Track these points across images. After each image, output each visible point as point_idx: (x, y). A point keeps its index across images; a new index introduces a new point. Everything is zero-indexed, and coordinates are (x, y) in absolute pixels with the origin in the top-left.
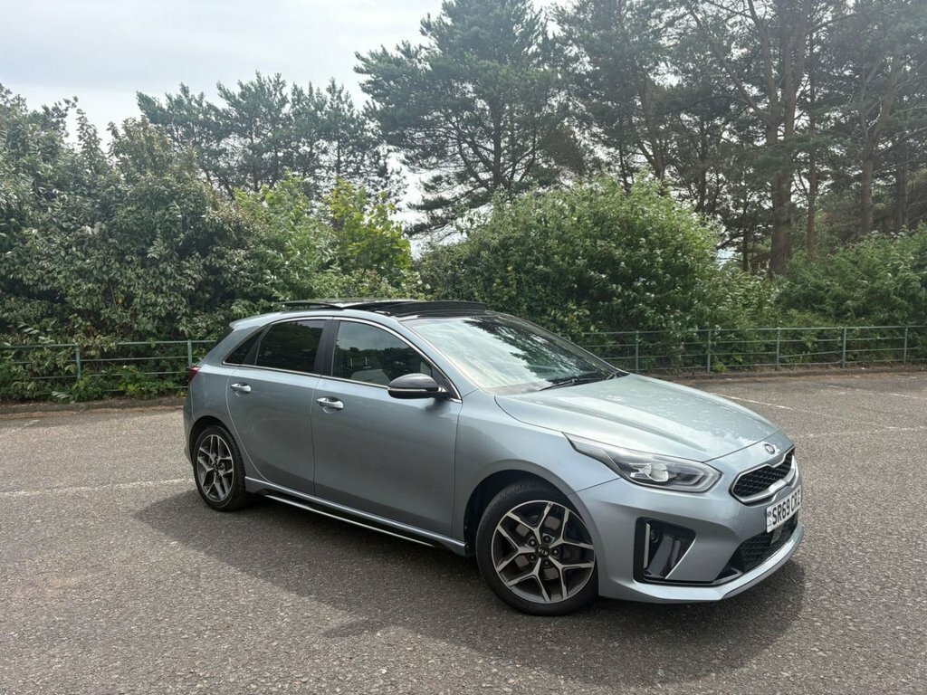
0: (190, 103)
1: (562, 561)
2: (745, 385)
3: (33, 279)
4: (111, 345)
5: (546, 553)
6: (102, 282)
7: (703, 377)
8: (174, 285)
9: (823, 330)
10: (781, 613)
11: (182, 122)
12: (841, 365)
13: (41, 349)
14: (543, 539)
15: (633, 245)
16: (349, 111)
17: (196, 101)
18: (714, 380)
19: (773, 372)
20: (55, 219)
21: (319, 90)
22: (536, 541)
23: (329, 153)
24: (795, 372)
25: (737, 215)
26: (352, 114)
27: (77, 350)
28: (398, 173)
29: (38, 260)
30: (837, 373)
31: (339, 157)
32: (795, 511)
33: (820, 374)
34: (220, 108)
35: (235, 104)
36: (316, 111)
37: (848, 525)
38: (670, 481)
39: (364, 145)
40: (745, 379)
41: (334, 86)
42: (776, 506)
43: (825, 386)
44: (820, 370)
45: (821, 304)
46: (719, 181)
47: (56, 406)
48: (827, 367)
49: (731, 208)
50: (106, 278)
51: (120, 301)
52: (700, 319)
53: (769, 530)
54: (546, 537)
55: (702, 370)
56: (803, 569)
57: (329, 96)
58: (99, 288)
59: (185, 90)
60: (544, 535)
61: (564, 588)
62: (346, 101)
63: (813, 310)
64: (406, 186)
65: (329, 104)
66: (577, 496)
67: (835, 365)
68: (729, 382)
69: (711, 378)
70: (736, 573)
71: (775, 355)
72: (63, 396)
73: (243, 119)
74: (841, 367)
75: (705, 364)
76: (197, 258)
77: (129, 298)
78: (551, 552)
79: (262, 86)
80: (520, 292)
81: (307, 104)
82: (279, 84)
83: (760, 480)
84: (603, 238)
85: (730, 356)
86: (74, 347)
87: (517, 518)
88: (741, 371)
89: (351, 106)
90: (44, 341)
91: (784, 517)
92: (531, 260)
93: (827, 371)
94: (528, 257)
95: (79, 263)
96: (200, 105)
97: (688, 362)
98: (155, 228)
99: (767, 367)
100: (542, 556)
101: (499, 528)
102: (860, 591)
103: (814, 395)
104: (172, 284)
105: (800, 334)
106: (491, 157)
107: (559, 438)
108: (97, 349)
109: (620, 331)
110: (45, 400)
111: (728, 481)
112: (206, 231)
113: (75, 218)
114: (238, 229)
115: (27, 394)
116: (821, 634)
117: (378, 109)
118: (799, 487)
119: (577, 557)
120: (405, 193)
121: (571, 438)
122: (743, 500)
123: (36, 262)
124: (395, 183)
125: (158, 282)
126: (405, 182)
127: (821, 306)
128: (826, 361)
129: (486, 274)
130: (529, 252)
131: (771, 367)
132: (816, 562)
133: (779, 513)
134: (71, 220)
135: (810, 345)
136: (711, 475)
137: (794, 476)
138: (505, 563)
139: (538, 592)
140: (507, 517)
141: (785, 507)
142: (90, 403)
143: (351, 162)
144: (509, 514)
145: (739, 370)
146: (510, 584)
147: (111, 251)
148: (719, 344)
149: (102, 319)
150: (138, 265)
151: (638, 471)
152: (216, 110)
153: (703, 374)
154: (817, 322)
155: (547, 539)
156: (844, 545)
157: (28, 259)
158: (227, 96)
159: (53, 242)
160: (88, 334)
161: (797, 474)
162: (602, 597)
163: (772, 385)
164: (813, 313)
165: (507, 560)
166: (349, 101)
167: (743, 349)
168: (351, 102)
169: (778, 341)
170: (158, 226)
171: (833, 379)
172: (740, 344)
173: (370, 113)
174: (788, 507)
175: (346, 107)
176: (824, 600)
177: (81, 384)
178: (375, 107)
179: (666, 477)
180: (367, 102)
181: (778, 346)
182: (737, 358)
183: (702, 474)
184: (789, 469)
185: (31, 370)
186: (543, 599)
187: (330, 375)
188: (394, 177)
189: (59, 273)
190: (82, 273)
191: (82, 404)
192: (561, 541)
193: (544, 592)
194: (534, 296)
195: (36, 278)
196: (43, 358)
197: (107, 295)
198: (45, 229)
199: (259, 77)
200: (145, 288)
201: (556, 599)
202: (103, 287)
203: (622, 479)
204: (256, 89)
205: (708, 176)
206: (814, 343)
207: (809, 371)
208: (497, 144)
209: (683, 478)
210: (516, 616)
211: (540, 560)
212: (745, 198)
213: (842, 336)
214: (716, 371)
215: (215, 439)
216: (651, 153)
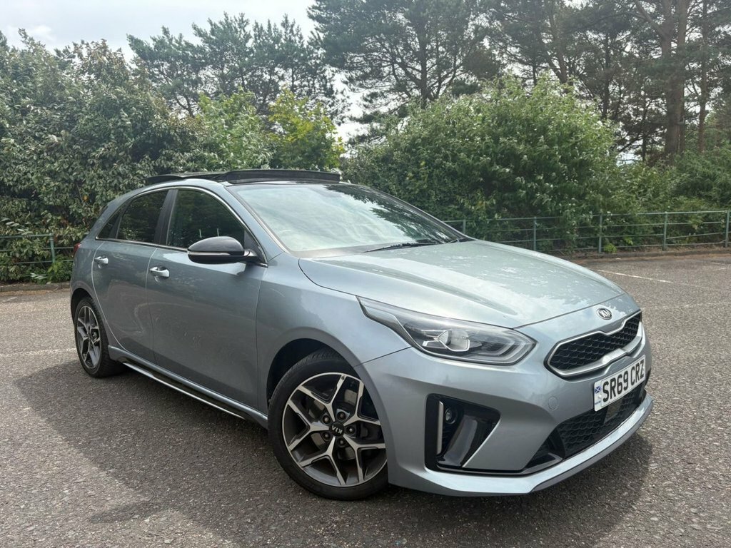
0: (171, 43)
1: (359, 439)
2: (633, 263)
3: (12, 180)
4: (79, 234)
5: (340, 432)
6: (69, 181)
7: (594, 257)
8: (129, 183)
9: (708, 214)
10: (613, 503)
11: (166, 58)
12: (724, 245)
13: (21, 239)
14: (338, 416)
15: (533, 141)
16: (299, 42)
17: (177, 41)
18: (604, 259)
19: (660, 252)
20: (29, 130)
21: (275, 25)
22: (329, 417)
23: (286, 79)
24: (681, 251)
25: (637, 121)
26: (302, 45)
27: (51, 239)
28: (342, 93)
29: (16, 164)
30: (720, 252)
31: (293, 82)
32: (636, 384)
33: (704, 253)
34: (195, 45)
35: (207, 40)
36: (274, 44)
37: (710, 396)
38: (472, 351)
39: (313, 72)
40: (633, 258)
41: (287, 21)
42: (609, 380)
43: (708, 263)
44: (704, 249)
45: (707, 191)
46: (620, 92)
47: (35, 286)
48: (711, 247)
49: (632, 116)
50: (72, 178)
51: (86, 198)
52: (593, 207)
53: (597, 408)
54: (341, 413)
55: (594, 251)
56: (651, 447)
57: (283, 30)
58: (67, 187)
59: (166, 32)
60: (339, 410)
61: (360, 470)
62: (297, 34)
63: (700, 196)
64: (350, 104)
65: (284, 37)
66: (363, 368)
67: (719, 245)
68: (618, 261)
69: (602, 257)
70: (554, 459)
71: (663, 237)
72: (40, 277)
73: (214, 53)
74: (724, 247)
75: (596, 245)
76: (148, 159)
77: (93, 195)
78: (347, 430)
79: (229, 25)
80: (430, 186)
81: (266, 38)
82: (243, 22)
83: (589, 349)
84: (505, 135)
85: (621, 238)
86: (48, 237)
87: (308, 393)
88: (630, 251)
89: (301, 38)
90: (23, 232)
91: (619, 392)
92: (439, 157)
93: (711, 250)
94: (437, 155)
95: (48, 166)
96: (180, 44)
97: (582, 244)
98: (109, 134)
99: (654, 247)
100: (336, 434)
101: (290, 403)
102: (713, 476)
103: (696, 271)
104: (127, 183)
105: (687, 217)
106: (419, 77)
107: (351, 302)
108: (67, 238)
109: (520, 217)
110: (28, 281)
111: (543, 350)
112: (154, 136)
113: (46, 129)
114: (183, 135)
115: (12, 276)
116: (656, 533)
117: (322, 39)
118: (644, 358)
119: (375, 436)
120: (349, 110)
121: (364, 303)
122: (561, 373)
123: (14, 166)
124: (340, 102)
125: (116, 181)
126: (349, 101)
127: (706, 194)
128: (710, 241)
129: (400, 170)
130: (438, 151)
131: (659, 248)
132: (668, 438)
133: (612, 388)
134: (43, 130)
135: (696, 227)
136: (523, 344)
137: (640, 344)
138: (297, 442)
139: (333, 473)
140: (298, 390)
141: (621, 380)
142: (63, 284)
143: (305, 86)
144: (301, 388)
145: (628, 251)
146: (303, 463)
147: (76, 155)
148: (609, 228)
149: (71, 213)
150: (99, 167)
151: (432, 339)
152: (192, 46)
153: (595, 254)
154: (702, 207)
155: (342, 416)
156: (702, 418)
157: (8, 164)
158: (199, 33)
159: (28, 149)
160: (61, 225)
161: (643, 343)
162: (392, 485)
163: (658, 263)
164: (700, 199)
165: (300, 438)
166: (299, 33)
167: (632, 232)
168: (301, 35)
169: (666, 224)
170: (113, 132)
171: (715, 257)
172: (630, 228)
173: (315, 43)
174: (626, 381)
175: (297, 39)
176: (669, 486)
177: (55, 268)
178: (319, 37)
179: (466, 347)
180: (312, 33)
181: (665, 229)
182: (627, 240)
183: (512, 344)
184: (632, 338)
185: (14, 257)
186: (336, 481)
187: (165, 244)
188: (339, 97)
189: (32, 174)
190: (53, 174)
191: (56, 285)
192: (355, 418)
193: (339, 474)
194: (443, 189)
195: (15, 179)
196: (23, 246)
197: (74, 192)
198: (21, 138)
199: (227, 17)
200: (105, 187)
201: (352, 482)
202: (71, 186)
203: (413, 349)
204: (224, 26)
205: (611, 87)
206: (700, 225)
207: (694, 250)
208: (424, 65)
209: (488, 348)
210: (309, 500)
211: (334, 439)
212: (644, 107)
213: (725, 218)
214: (607, 252)
215: (87, 309)
216: (558, 67)
